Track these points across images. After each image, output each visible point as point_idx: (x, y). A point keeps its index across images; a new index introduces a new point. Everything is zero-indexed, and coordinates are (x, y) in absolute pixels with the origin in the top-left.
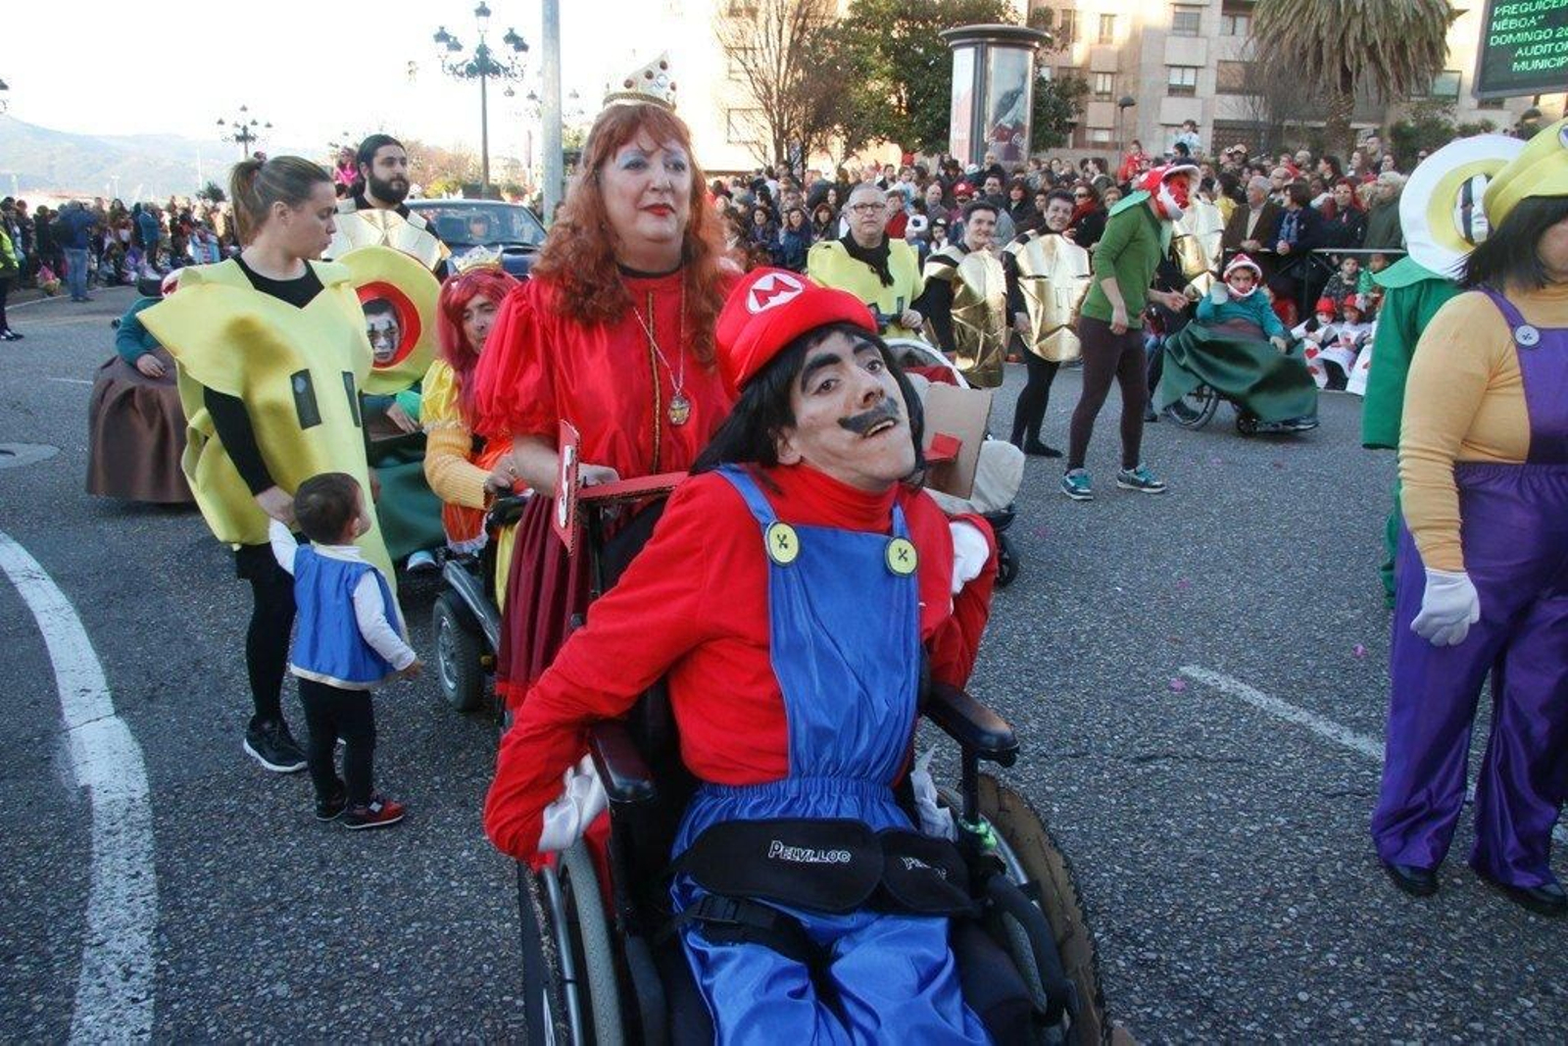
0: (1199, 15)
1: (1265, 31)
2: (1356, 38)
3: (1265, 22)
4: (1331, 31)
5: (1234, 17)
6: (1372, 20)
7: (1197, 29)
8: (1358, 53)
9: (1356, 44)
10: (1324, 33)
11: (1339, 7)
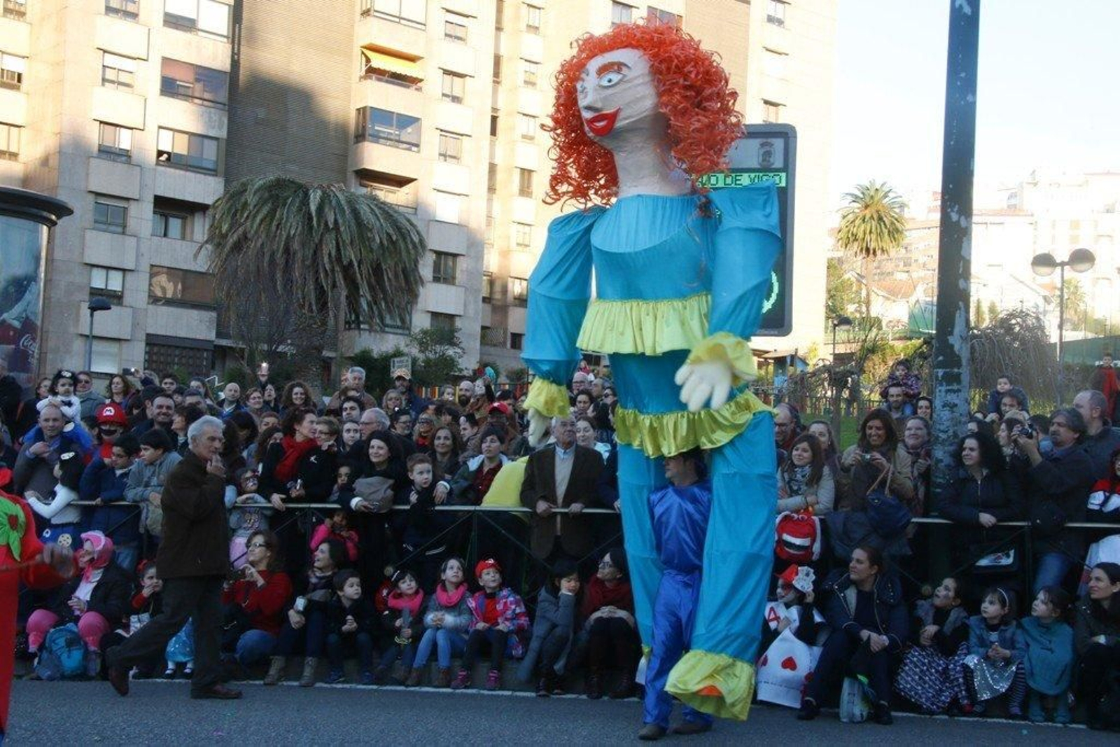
0: (125, 209)
1: (224, 236)
2: (330, 255)
3: (225, 228)
4: (303, 245)
5: (166, 217)
6: (346, 237)
7: (124, 227)
8: (333, 270)
9: (331, 261)
10: (296, 246)
11: (310, 219)
